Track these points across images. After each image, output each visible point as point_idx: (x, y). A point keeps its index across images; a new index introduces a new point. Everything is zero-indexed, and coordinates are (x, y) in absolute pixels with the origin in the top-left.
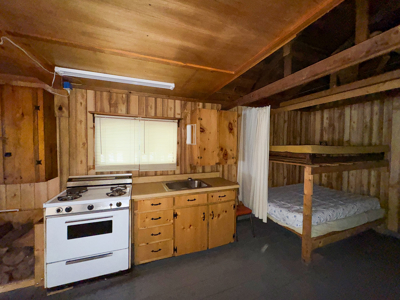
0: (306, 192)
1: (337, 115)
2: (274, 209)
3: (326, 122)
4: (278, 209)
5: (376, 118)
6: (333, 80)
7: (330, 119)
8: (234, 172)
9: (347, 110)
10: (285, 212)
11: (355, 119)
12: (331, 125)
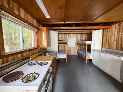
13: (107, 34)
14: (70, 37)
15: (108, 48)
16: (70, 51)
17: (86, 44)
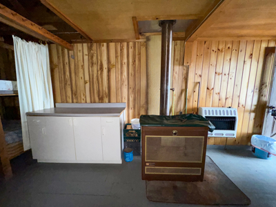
13: (64, 65)
15: (73, 102)
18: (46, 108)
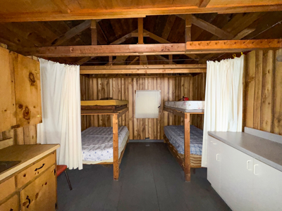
0: (114, 132)
1: (106, 83)
2: (89, 154)
3: (100, 86)
4: (92, 152)
5: (123, 86)
6: (110, 60)
7: (102, 84)
8: (32, 133)
9: (111, 80)
10: (99, 152)
11: (114, 86)
12: (103, 89)
13: (264, 75)
14: (143, 89)
15: (272, 132)
16: (144, 129)
17: (185, 110)
18: (231, 130)
